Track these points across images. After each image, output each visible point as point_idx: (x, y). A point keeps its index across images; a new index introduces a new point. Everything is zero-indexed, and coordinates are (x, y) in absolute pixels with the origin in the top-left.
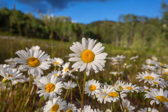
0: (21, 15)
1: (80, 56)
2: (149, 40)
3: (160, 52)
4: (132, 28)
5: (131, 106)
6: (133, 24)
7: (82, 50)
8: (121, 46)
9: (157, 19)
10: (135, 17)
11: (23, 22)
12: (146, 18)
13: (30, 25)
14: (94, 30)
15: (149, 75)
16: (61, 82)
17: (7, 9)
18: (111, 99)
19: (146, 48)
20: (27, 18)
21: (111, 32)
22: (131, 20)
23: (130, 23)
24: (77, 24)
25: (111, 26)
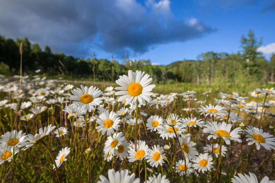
0: (107, 63)
1: (127, 89)
2: (231, 76)
3: (245, 87)
4: (212, 66)
5: (192, 142)
6: (213, 61)
7: (129, 83)
8: (203, 84)
9: (239, 54)
10: (215, 54)
11: (109, 68)
12: (227, 55)
13: (115, 71)
14: (174, 71)
15: (213, 108)
16: (119, 118)
17: (96, 59)
18: (169, 134)
19: (229, 84)
20: (112, 65)
21: (191, 71)
22: (211, 57)
23: (210, 61)
24: (157, 66)
25: (190, 65)
